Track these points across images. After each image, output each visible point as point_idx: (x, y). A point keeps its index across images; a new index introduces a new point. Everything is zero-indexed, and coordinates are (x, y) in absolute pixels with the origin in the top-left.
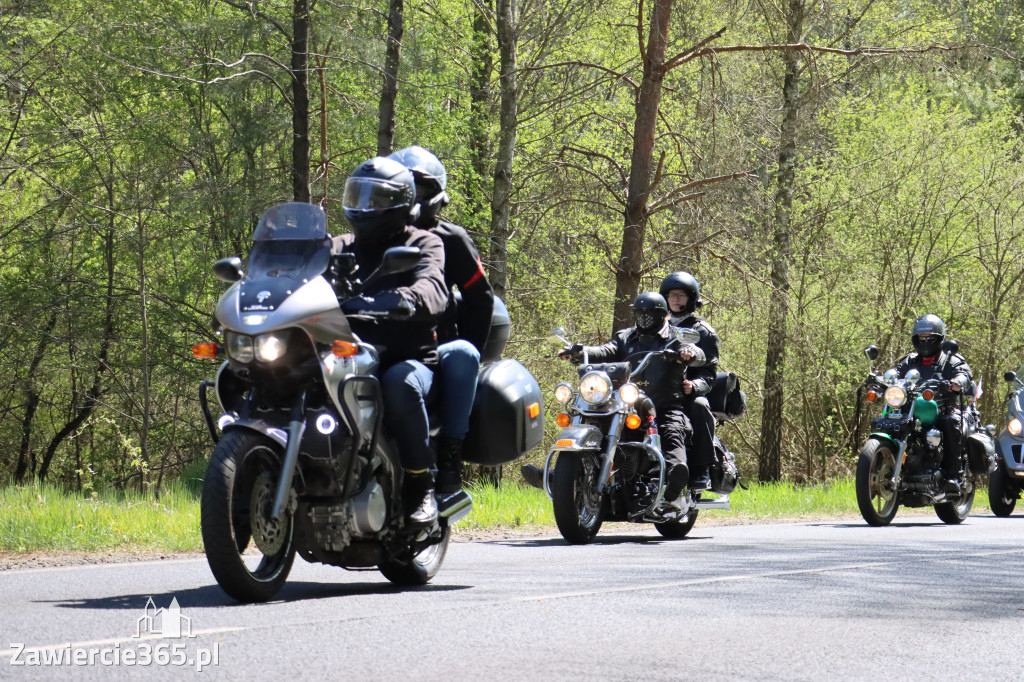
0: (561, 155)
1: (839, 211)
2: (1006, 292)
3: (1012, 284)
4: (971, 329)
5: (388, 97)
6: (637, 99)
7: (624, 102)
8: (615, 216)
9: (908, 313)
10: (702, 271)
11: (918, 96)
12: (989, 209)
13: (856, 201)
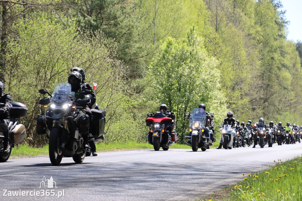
1: (22, 57)
12: (70, 57)
13: (27, 53)
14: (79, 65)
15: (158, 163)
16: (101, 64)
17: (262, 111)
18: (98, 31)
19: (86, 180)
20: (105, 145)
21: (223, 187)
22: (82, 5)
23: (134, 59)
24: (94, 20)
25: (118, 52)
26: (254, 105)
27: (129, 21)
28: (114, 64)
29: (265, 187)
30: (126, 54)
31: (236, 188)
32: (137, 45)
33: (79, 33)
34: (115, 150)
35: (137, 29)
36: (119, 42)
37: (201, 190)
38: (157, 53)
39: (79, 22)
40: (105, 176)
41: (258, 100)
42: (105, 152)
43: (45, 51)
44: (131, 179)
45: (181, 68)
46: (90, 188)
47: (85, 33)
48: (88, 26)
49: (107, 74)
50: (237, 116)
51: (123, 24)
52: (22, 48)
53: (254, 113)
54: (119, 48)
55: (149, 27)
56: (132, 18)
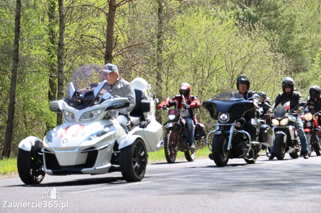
0: (81, 37)
1: (178, 55)
5: (18, 18)
6: (107, 17)
7: (103, 18)
8: (101, 58)
9: (203, 89)
10: (133, 76)
11: (203, 14)
12: (228, 53)
13: (184, 51)
14: (238, 61)
16: (261, 59)
18: (257, 23)
24: (253, 11)
25: (280, 45)
27: (291, 10)
28: (276, 58)
30: (288, 46)
32: (301, 36)
35: (300, 17)
36: (280, 34)
39: (238, 14)
40: (273, 179)
43: (202, 48)
47: (244, 26)
48: (247, 19)
49: (268, 69)
51: (284, 14)
52: (179, 46)
54: (280, 41)
55: (314, 16)
56: (293, 7)
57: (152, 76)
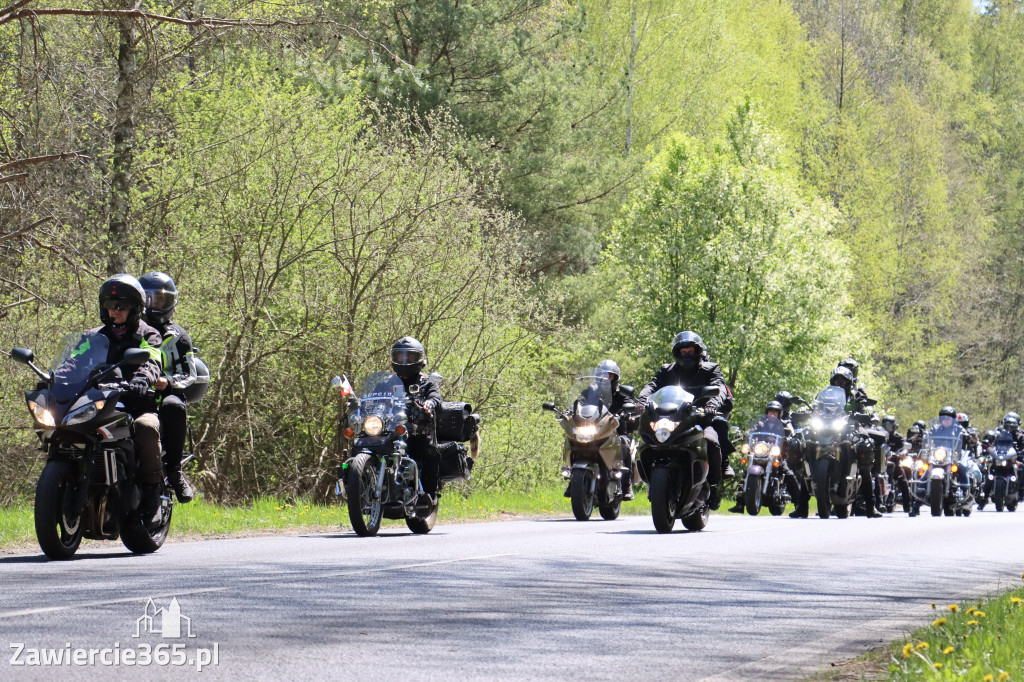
1: (182, 199)
2: (363, 291)
3: (370, 282)
4: (328, 331)
9: (258, 313)
10: (26, 262)
12: (343, 201)
13: (201, 188)
14: (372, 227)
15: (641, 563)
16: (446, 225)
17: (998, 387)
18: (436, 113)
19: (398, 619)
20: (458, 499)
21: (861, 647)
22: (384, 24)
23: (560, 208)
24: (423, 75)
25: (505, 185)
26: (970, 367)
27: (543, 79)
28: (492, 226)
29: (1008, 650)
30: (533, 190)
31: (909, 651)
32: (570, 161)
33: (373, 120)
34: (494, 516)
35: (569, 104)
36: (509, 152)
37: (787, 658)
38: (638, 186)
39: (375, 82)
40: (461, 605)
41: (984, 349)
42: (460, 522)
43: (261, 180)
44: (548, 618)
45: (716, 240)
46: (409, 647)
47: (395, 119)
48: (405, 96)
49: (467, 260)
50: (910, 403)
51: (524, 89)
52: (183, 170)
53: (970, 394)
54: (508, 171)
55: (610, 100)
56: (552, 69)
57: (92, 262)
